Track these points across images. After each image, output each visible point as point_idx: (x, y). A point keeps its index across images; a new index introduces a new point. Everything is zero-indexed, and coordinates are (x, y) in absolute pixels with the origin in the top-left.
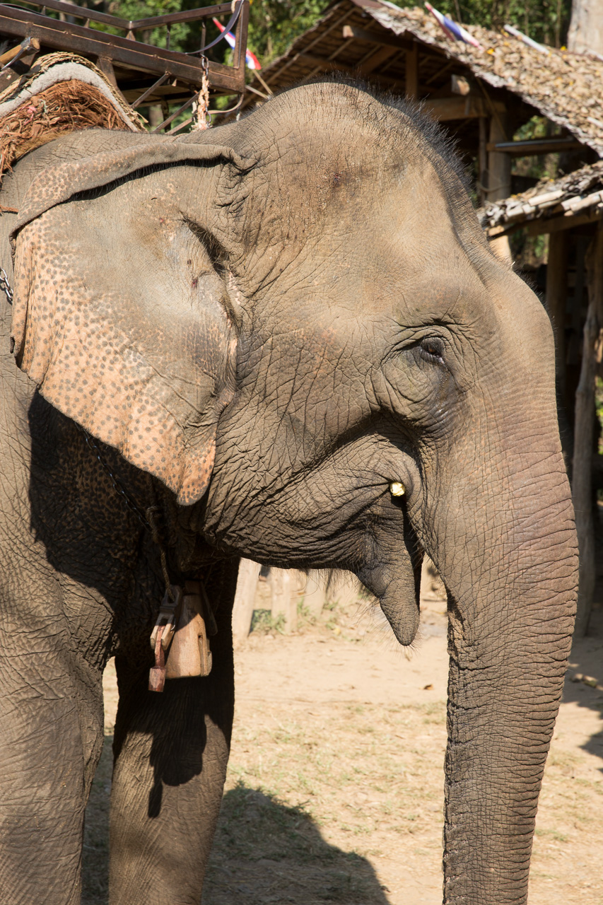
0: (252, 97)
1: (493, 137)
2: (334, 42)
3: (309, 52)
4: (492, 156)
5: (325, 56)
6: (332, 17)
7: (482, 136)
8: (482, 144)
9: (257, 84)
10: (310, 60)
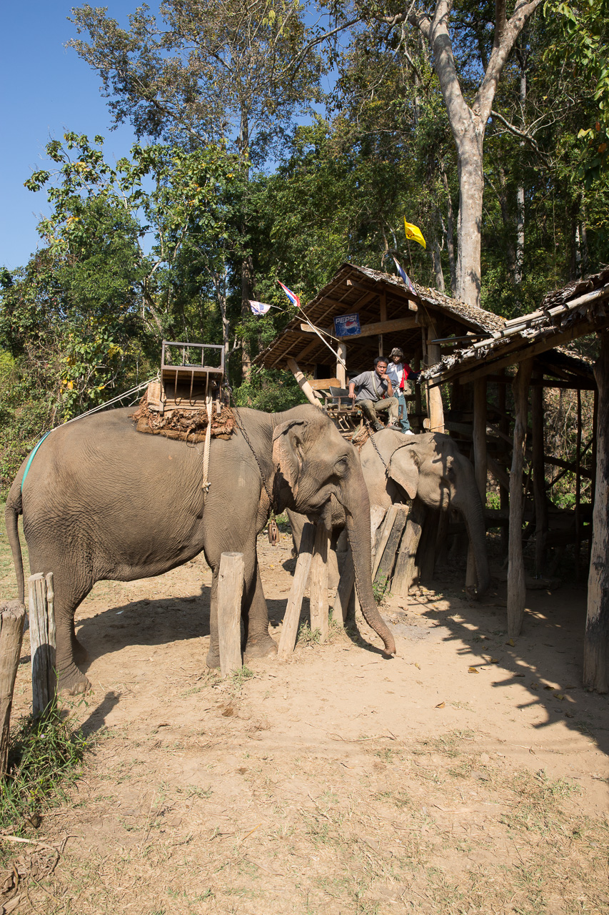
0: (298, 322)
1: (429, 337)
2: (341, 291)
3: (328, 297)
4: (429, 347)
5: (337, 300)
6: (340, 276)
7: (423, 337)
8: (423, 341)
9: (300, 314)
10: (329, 301)
